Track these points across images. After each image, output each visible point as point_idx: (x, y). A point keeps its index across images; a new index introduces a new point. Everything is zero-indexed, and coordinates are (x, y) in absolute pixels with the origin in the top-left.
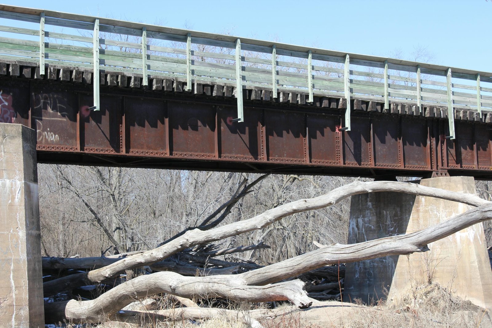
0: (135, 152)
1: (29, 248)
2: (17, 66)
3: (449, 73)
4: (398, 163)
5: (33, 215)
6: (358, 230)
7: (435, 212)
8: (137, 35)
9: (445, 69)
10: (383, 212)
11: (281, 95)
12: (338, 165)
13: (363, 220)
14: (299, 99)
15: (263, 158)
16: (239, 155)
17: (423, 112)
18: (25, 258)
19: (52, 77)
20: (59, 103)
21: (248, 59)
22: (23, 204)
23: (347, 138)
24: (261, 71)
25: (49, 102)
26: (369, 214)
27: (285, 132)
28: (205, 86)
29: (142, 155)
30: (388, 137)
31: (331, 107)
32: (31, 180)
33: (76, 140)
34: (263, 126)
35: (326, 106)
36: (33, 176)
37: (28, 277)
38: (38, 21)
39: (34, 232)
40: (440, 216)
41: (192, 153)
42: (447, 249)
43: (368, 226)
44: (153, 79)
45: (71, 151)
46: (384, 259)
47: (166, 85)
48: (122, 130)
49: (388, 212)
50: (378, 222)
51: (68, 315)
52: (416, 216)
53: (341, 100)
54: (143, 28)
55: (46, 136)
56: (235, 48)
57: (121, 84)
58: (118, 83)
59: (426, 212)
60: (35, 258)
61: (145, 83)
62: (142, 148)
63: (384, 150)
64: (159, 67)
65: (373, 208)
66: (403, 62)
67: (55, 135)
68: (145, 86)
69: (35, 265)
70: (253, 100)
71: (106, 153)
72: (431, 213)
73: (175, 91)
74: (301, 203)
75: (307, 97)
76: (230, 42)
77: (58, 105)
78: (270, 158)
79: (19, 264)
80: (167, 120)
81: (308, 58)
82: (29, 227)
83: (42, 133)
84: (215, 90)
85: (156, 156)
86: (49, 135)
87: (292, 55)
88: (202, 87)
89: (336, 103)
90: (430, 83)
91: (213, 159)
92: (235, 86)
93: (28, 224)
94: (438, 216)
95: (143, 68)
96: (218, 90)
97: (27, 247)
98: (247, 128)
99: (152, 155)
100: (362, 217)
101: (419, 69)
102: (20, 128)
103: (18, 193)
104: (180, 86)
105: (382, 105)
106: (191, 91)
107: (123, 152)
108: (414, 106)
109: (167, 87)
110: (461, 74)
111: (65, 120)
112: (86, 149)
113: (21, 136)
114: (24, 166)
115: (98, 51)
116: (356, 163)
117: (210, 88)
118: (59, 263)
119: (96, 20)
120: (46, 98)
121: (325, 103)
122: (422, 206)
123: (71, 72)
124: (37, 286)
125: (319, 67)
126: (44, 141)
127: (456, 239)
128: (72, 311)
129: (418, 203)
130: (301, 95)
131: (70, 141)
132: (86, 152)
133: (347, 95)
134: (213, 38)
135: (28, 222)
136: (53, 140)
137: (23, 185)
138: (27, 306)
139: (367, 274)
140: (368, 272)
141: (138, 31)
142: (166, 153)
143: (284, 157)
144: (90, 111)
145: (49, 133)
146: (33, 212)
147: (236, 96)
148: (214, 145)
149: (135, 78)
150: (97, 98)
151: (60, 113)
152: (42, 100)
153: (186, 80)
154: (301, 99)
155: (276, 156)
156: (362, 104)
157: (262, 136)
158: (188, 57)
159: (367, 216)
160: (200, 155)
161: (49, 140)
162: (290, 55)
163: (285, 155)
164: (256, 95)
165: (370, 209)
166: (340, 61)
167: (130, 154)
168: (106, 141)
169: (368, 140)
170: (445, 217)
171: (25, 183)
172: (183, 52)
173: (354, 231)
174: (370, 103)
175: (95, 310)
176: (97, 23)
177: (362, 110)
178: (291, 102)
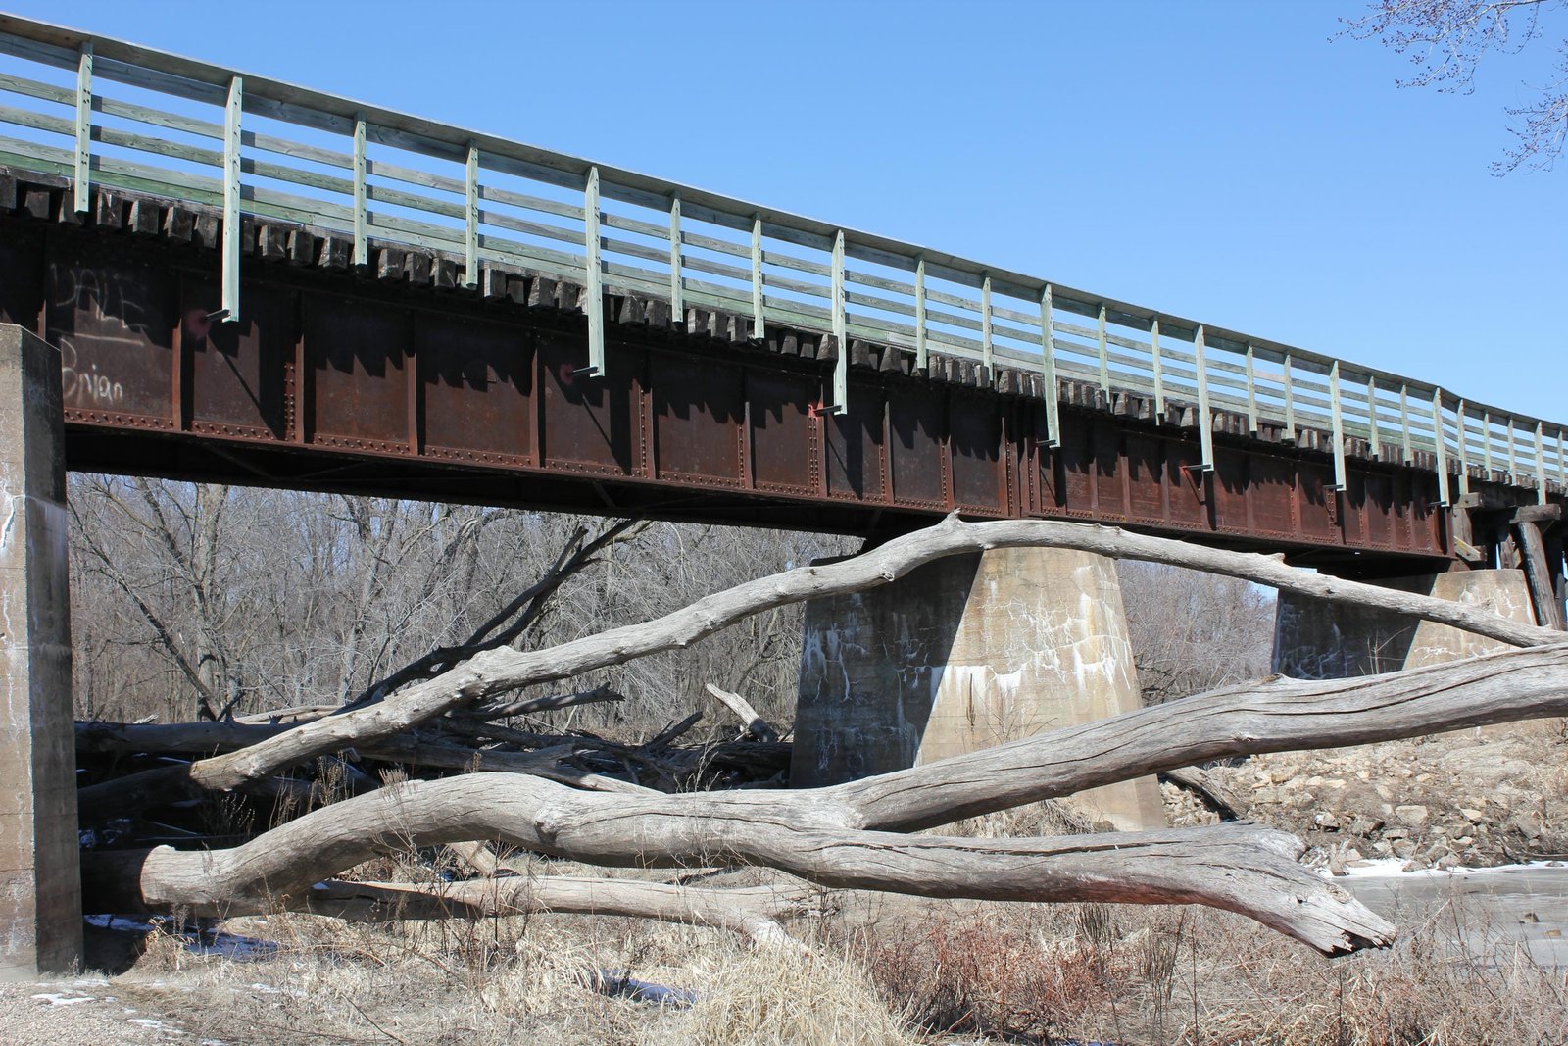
0: (327, 442)
1: (39, 695)
2: (10, 182)
3: (1047, 296)
4: (941, 499)
5: (50, 599)
6: (827, 658)
7: (1025, 615)
8: (340, 131)
9: (1038, 286)
10: (892, 616)
11: (692, 317)
12: (816, 496)
13: (839, 634)
14: (732, 330)
15: (646, 473)
16: (587, 462)
17: (996, 381)
18: (26, 727)
19: (110, 219)
20: (126, 298)
21: (615, 219)
22: (22, 563)
23: (835, 433)
24: (645, 254)
25: (98, 291)
26: (855, 620)
27: (693, 408)
28: (512, 277)
29: (346, 449)
30: (920, 435)
31: (802, 355)
32: (45, 496)
33: (171, 401)
34: (646, 391)
35: (790, 351)
36: (53, 484)
37: (35, 782)
38: (75, 65)
39: (54, 649)
40: (1035, 623)
41: (474, 451)
42: (1054, 703)
43: (851, 649)
44: (380, 251)
45: (156, 429)
46: (891, 725)
47: (414, 267)
48: (294, 379)
49: (904, 616)
50: (877, 639)
51: (150, 893)
52: (974, 624)
53: (825, 339)
54: (356, 113)
55: (86, 386)
56: (585, 191)
57: (296, 255)
58: (288, 252)
59: (1002, 614)
60: (54, 725)
61: (360, 257)
62: (346, 433)
63: (913, 466)
64: (396, 219)
65: (865, 606)
66: (955, 260)
67: (112, 384)
68: (360, 265)
69: (54, 747)
70: (624, 324)
71: (253, 439)
72: (1012, 618)
73: (436, 284)
74: (801, 576)
75: (751, 325)
76: (573, 173)
77: (122, 302)
78: (662, 473)
79: (6, 744)
80: (411, 363)
81: (751, 231)
82: (37, 632)
83: (76, 375)
84: (537, 291)
85: (384, 453)
86: (95, 383)
87: (715, 220)
88: (503, 279)
89: (812, 346)
90: (1008, 315)
91: (526, 467)
92: (584, 285)
93: (37, 623)
94: (1032, 625)
95: (356, 218)
96: (541, 292)
97: (31, 694)
98: (606, 394)
99: (372, 450)
100: (838, 628)
101: (987, 281)
102: (17, 337)
103: (8, 530)
104: (448, 273)
105: (912, 357)
106: (475, 289)
107: (297, 438)
108: (978, 366)
109: (417, 273)
110: (1069, 301)
111: (141, 344)
112: (197, 427)
113: (19, 361)
114: (27, 448)
115: (239, 162)
116: (853, 493)
117: (521, 284)
118: (112, 737)
119: (235, 78)
120: (88, 281)
121: (789, 345)
122: (991, 600)
123: (163, 212)
124: (60, 810)
125: (777, 256)
126: (80, 398)
127: (1075, 677)
128: (166, 882)
129: (981, 592)
130: (738, 320)
131: (155, 403)
132: (198, 433)
133: (839, 329)
134: (533, 158)
135: (35, 619)
136: (105, 399)
137: (24, 508)
138: (29, 871)
139: (848, 761)
140: (852, 756)
141: (345, 122)
142: (408, 449)
143: (693, 471)
144: (209, 324)
145: (96, 378)
146: (50, 591)
147: (586, 310)
148: (527, 432)
149: (335, 243)
150: (232, 287)
151: (127, 323)
152: (78, 284)
153: (464, 259)
154: (737, 329)
155: (677, 468)
156: (871, 352)
157: (644, 417)
158: (468, 200)
159: (849, 624)
160: (493, 457)
161: (95, 396)
162: (712, 219)
163: (696, 467)
164: (633, 312)
165: (857, 609)
166: (822, 246)
167: (316, 445)
168: (252, 407)
169: (878, 439)
170: (1049, 627)
171: (29, 502)
172: (457, 187)
173: (817, 659)
174: (887, 351)
175: (239, 881)
176: (236, 87)
177: (870, 367)
178: (713, 335)
